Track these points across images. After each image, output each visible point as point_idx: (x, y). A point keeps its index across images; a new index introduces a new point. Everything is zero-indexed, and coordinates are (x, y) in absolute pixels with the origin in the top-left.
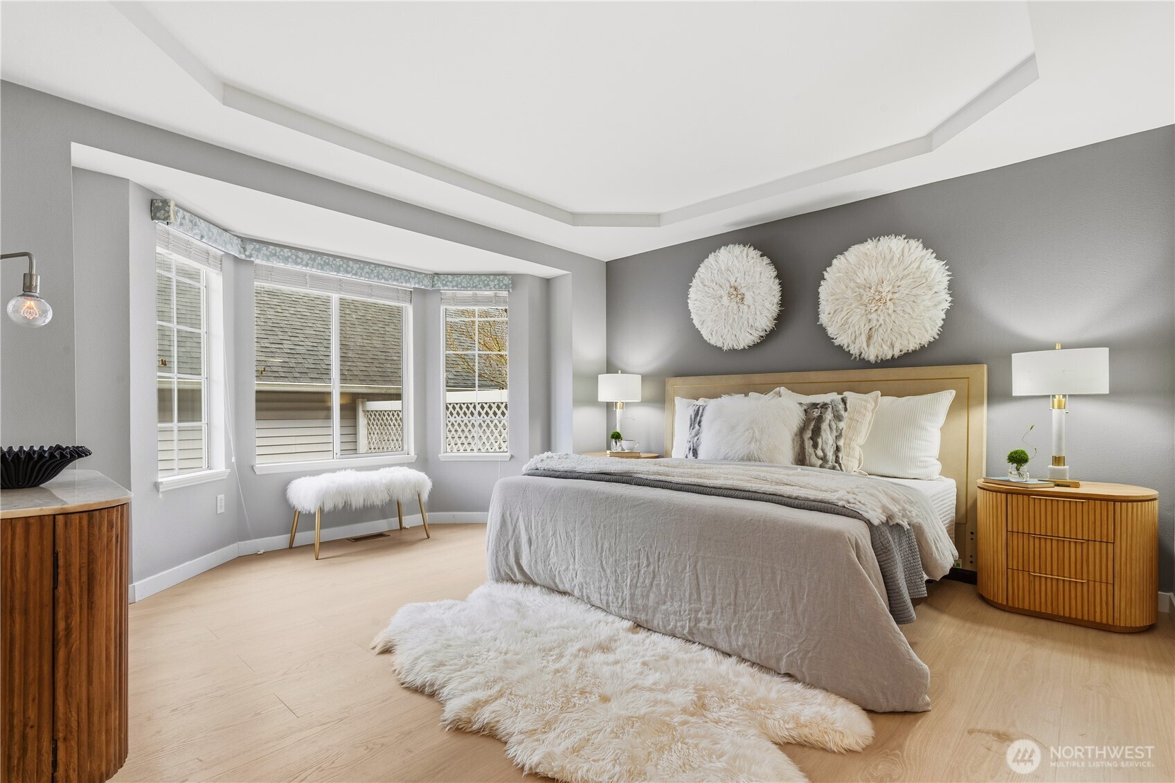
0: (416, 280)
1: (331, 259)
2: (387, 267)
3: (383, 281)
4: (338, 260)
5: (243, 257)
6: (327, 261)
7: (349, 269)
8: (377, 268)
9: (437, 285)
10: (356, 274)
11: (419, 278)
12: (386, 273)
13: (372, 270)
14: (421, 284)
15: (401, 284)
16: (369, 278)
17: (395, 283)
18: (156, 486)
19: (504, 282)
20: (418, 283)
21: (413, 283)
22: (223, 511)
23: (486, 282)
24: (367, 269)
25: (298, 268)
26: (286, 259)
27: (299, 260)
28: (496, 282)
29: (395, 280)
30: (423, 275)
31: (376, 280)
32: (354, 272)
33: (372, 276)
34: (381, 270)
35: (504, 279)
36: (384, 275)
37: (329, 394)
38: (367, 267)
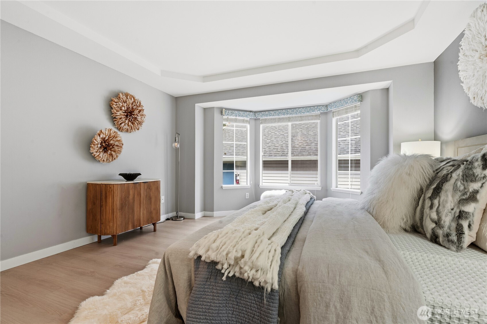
0: (318, 109)
1: (281, 111)
2: (303, 107)
3: (302, 114)
4: (284, 110)
5: (255, 118)
6: (280, 112)
7: (288, 113)
8: (299, 109)
9: (328, 109)
10: (291, 114)
11: (319, 108)
12: (303, 110)
13: (297, 111)
14: (321, 110)
15: (311, 113)
16: (296, 114)
17: (308, 113)
18: (222, 187)
19: (355, 99)
20: (319, 110)
21: (316, 111)
22: (248, 198)
23: (346, 102)
24: (295, 111)
25: (271, 117)
26: (267, 115)
27: (271, 114)
28: (351, 100)
29: (307, 112)
30: (321, 106)
31: (299, 114)
32: (290, 113)
33: (297, 113)
34: (300, 109)
35: (354, 97)
36: (302, 111)
37: (288, 161)
38: (295, 110)
